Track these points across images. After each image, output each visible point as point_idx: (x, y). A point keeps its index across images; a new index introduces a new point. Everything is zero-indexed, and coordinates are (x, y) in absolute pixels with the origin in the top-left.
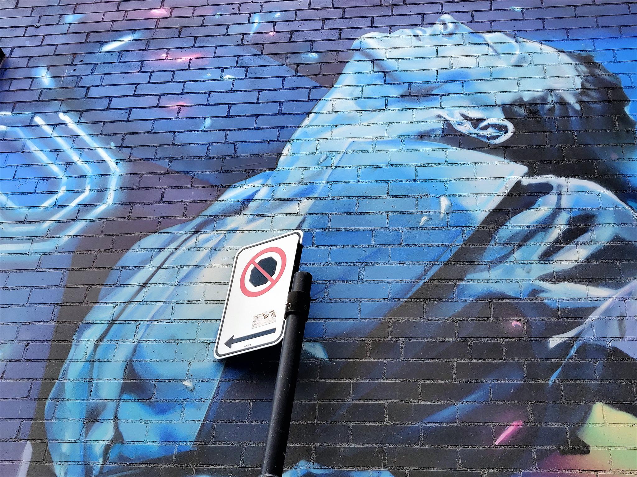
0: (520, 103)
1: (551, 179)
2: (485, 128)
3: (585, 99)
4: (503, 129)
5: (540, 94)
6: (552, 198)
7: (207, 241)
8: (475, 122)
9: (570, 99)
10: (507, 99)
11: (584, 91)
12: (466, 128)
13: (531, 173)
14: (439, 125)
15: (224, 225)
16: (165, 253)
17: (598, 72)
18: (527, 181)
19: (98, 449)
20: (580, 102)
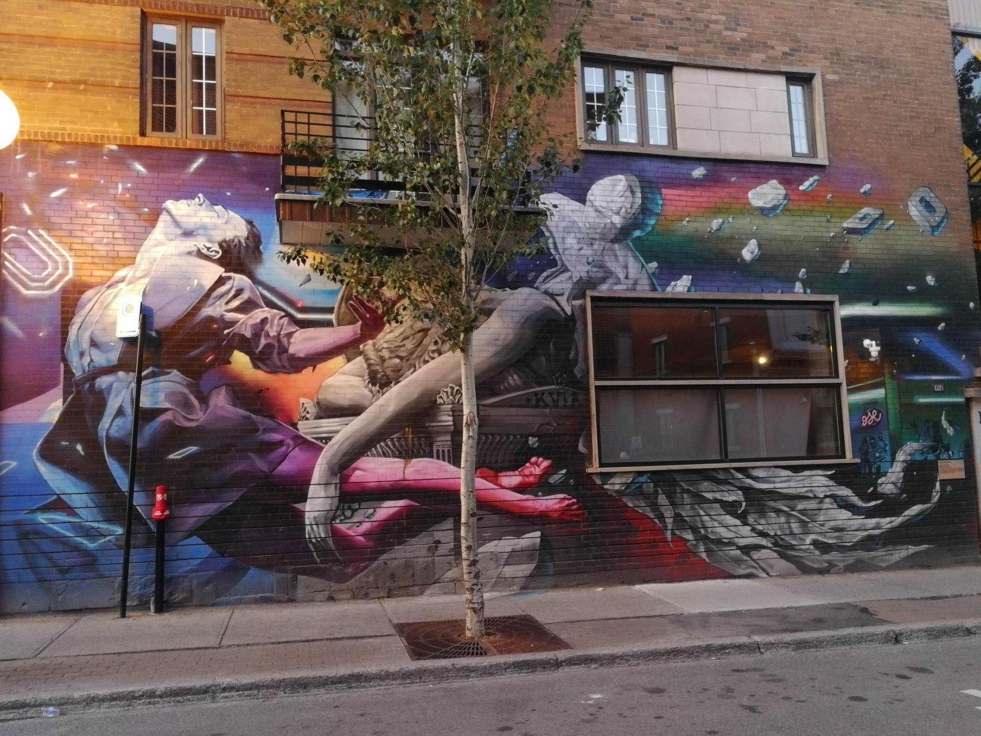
0: (225, 241)
1: (232, 274)
2: (212, 252)
3: (248, 241)
4: (218, 252)
5: (232, 238)
6: (231, 282)
7: (112, 293)
8: (208, 249)
9: (243, 241)
10: (220, 239)
11: (248, 238)
12: (205, 251)
13: (226, 272)
14: (195, 249)
15: (117, 287)
16: (97, 297)
17: (254, 229)
18: (224, 275)
19: (86, 364)
20: (246, 242)
